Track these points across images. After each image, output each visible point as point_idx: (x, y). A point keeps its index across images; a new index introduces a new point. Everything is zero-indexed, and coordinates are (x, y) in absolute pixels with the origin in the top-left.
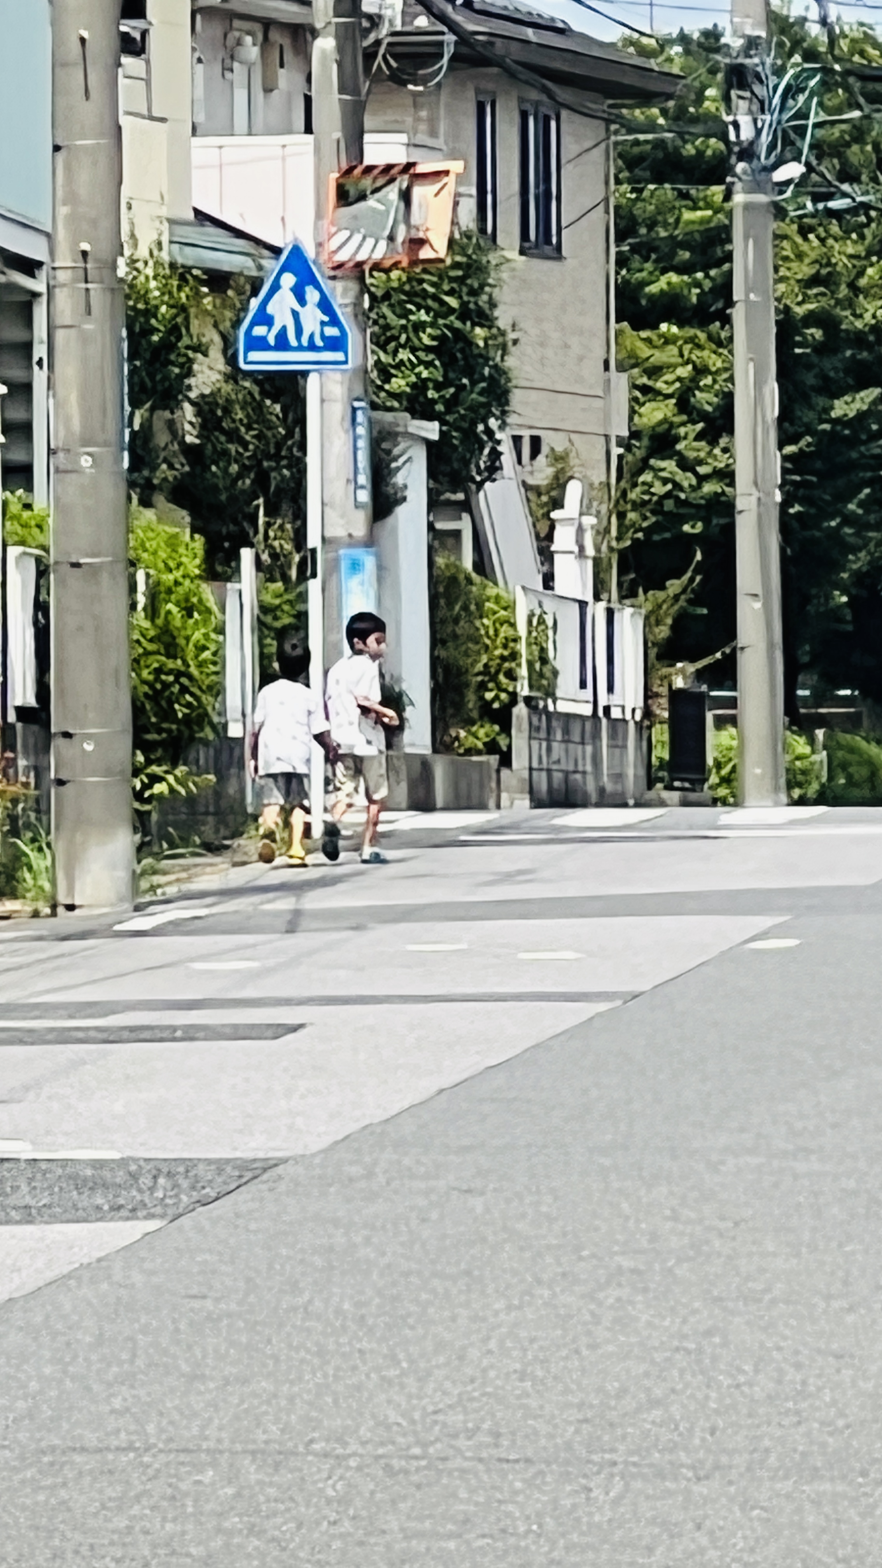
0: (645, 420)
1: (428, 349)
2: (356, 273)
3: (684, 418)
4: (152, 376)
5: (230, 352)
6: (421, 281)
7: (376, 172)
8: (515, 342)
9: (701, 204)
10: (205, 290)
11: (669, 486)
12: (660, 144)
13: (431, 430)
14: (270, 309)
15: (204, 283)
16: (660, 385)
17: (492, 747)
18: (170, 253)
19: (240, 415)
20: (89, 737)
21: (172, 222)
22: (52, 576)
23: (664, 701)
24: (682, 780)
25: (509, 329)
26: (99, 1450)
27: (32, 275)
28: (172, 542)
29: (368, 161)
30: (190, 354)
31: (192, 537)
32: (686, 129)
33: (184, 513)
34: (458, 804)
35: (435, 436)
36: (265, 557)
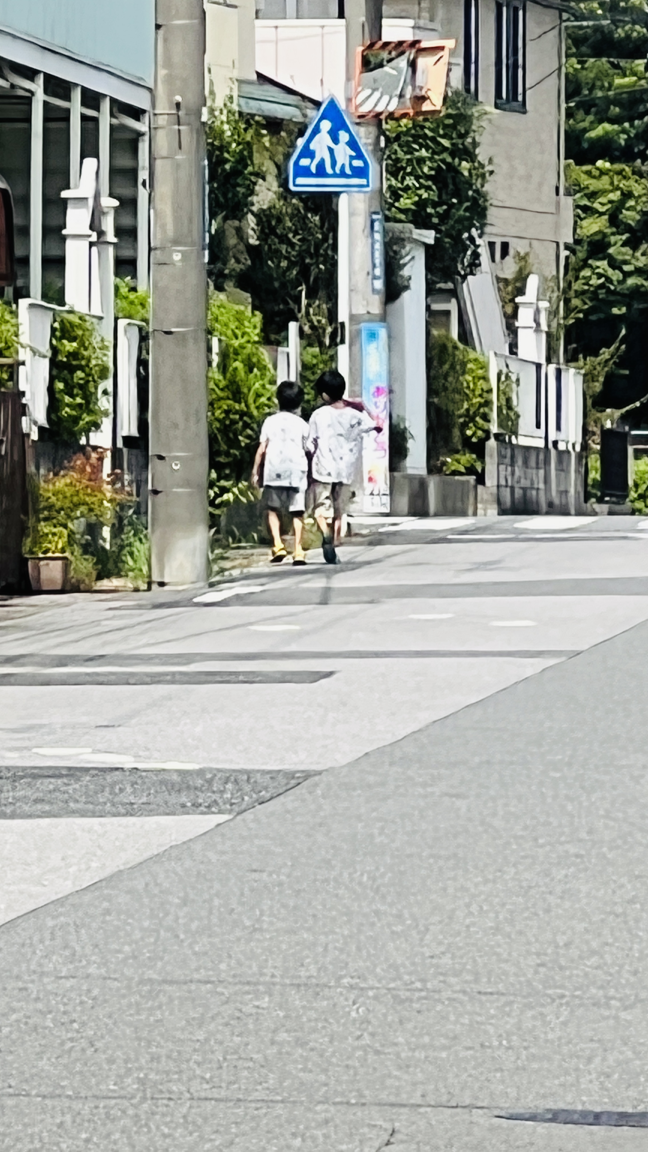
0: (585, 231)
1: (428, 177)
2: (375, 121)
3: (614, 230)
4: (225, 195)
5: (283, 177)
6: (423, 127)
7: (390, 47)
8: (491, 173)
9: (628, 73)
10: (264, 132)
11: (602, 280)
12: (597, 29)
13: (429, 236)
14: (312, 146)
15: (264, 127)
16: (596, 205)
17: (470, 470)
18: (239, 105)
19: (289, 224)
20: (177, 458)
21: (240, 82)
22: (151, 342)
23: (597, 438)
24: (611, 496)
25: (486, 163)
26: (185, 983)
27: (138, 119)
28: (239, 318)
29: (385, 38)
30: (253, 178)
31: (253, 315)
32: (618, 17)
33: (249, 295)
34: (446, 511)
35: (431, 241)
36: (306, 328)
